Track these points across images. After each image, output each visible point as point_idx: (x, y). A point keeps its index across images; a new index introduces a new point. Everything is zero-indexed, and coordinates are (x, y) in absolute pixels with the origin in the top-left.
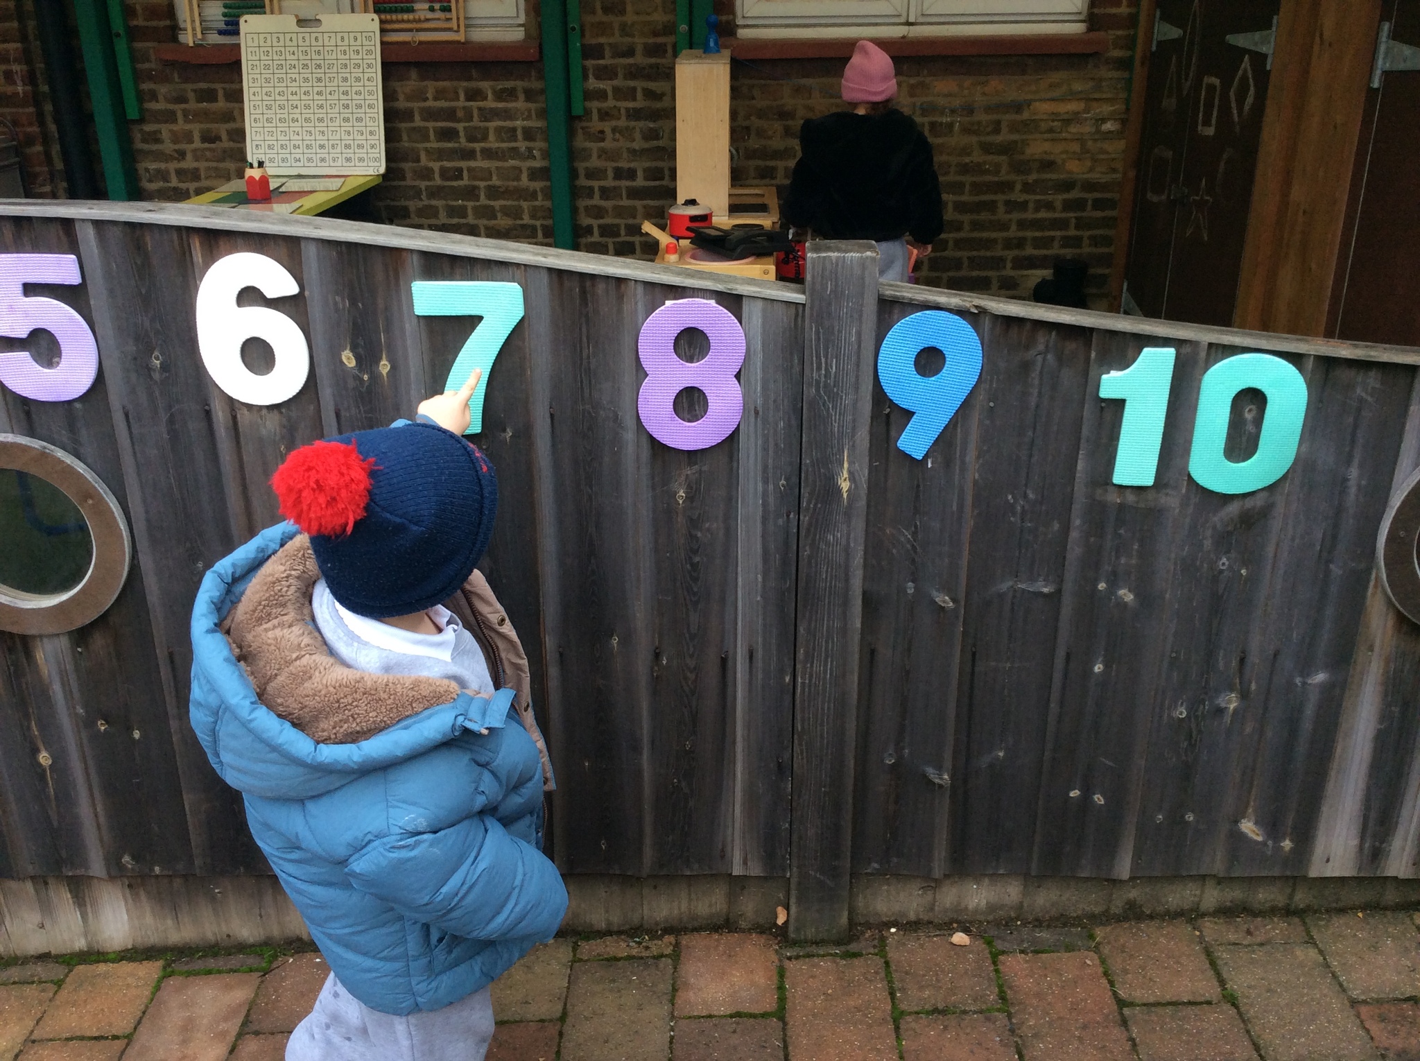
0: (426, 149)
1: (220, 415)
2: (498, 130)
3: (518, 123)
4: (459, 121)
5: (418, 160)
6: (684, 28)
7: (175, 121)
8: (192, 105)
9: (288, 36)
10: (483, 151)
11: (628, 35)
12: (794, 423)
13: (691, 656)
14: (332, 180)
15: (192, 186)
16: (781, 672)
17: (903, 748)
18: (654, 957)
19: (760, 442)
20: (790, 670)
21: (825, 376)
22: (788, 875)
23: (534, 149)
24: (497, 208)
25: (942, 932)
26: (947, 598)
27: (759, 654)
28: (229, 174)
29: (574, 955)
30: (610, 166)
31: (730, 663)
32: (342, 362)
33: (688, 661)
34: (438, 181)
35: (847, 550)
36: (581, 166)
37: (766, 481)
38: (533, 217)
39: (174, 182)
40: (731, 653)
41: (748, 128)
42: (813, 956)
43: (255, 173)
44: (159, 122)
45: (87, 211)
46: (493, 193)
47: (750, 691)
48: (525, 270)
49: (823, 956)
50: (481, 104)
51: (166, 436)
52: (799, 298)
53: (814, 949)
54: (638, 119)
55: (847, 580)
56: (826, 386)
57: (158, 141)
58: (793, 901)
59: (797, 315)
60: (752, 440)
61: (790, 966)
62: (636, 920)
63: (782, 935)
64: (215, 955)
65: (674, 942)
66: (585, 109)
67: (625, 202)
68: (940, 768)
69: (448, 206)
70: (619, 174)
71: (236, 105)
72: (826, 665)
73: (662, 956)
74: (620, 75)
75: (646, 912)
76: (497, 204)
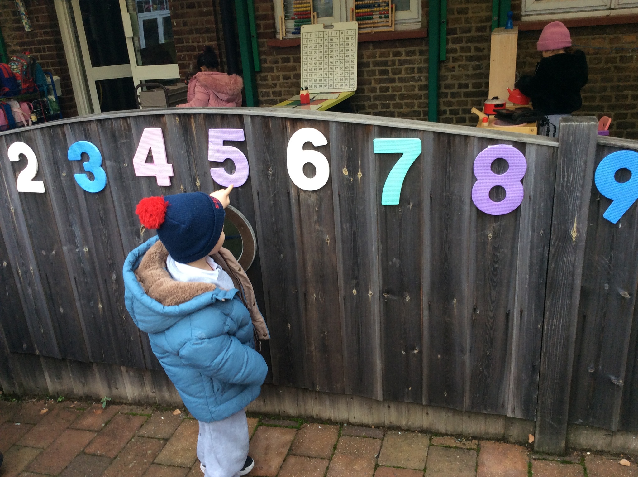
0: (374, 79)
1: (293, 194)
2: (406, 69)
3: (415, 65)
4: (389, 66)
5: (370, 84)
6: (496, 18)
7: (273, 71)
8: (280, 65)
9: (320, 33)
10: (399, 78)
11: (469, 23)
12: (549, 204)
13: (492, 311)
14: (334, 94)
15: (278, 98)
16: (537, 323)
17: (598, 365)
18: (467, 449)
19: (531, 212)
20: (541, 322)
21: (567, 181)
22: (535, 420)
23: (422, 76)
24: (403, 104)
25: (615, 458)
26: (626, 293)
27: (525, 313)
28: (293, 93)
29: (430, 442)
30: (457, 82)
31: (511, 315)
32: (342, 173)
33: (490, 313)
34: (378, 93)
35: (574, 266)
36: (443, 83)
37: (533, 231)
38: (419, 107)
39: (272, 97)
40: (511, 311)
41: (525, 63)
42: (547, 460)
43: (304, 92)
44: (266, 72)
45: (248, 111)
46: (402, 97)
47: (520, 329)
48: (423, 133)
49: (552, 460)
50: (399, 58)
51: (272, 202)
52: (556, 144)
53: (547, 457)
54: (471, 61)
55: (573, 280)
56: (567, 186)
57: (266, 80)
58: (537, 432)
59: (554, 152)
60: (527, 211)
61: (535, 463)
62: (459, 430)
63: (531, 448)
64: (279, 419)
65: (477, 444)
66: (446, 57)
67: (463, 99)
68: (618, 377)
69: (382, 104)
70: (460, 86)
71: (298, 63)
72: (560, 321)
73: (472, 449)
74: (464, 41)
75: (464, 427)
76: (403, 102)
